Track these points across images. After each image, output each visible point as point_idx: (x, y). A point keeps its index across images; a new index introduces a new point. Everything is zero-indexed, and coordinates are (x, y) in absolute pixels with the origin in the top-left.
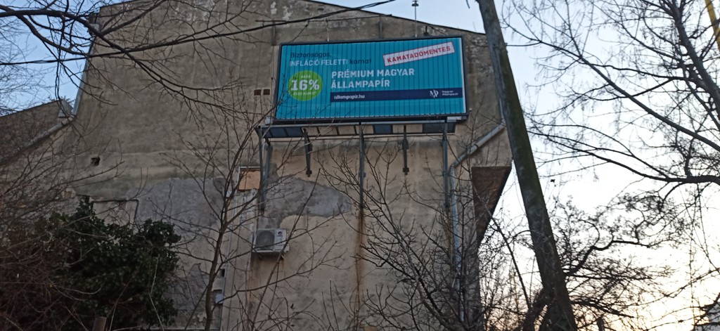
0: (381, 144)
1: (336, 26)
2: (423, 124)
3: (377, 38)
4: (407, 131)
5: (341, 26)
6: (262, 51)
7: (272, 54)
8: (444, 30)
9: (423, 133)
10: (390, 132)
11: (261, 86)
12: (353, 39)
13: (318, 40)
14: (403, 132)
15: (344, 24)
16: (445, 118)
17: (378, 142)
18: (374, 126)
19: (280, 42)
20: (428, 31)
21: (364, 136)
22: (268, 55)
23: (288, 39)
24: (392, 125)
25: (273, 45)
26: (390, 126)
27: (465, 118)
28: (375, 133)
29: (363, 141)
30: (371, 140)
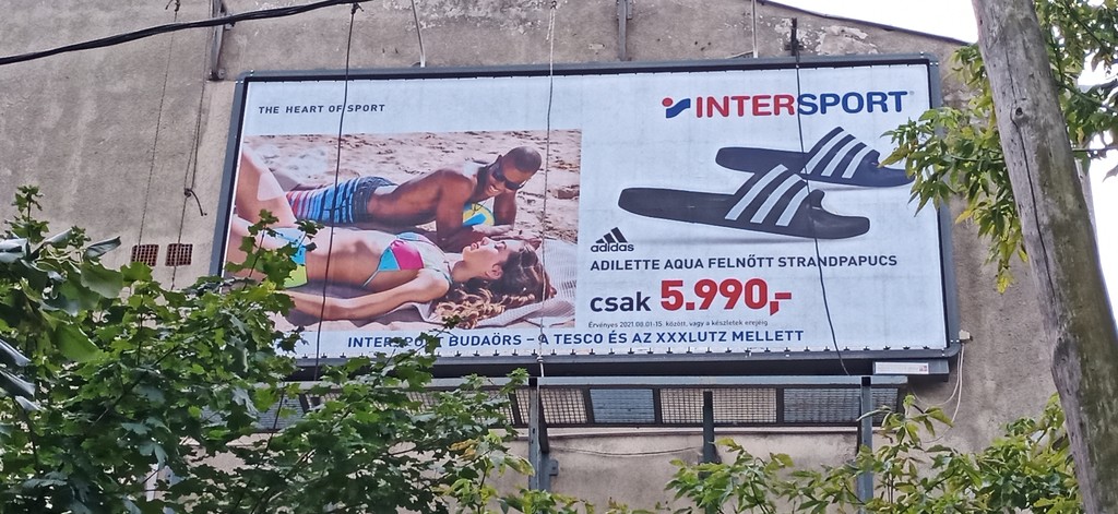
0: (615, 464)
1: (452, 13)
2: (780, 390)
3: (608, 57)
4: (718, 416)
6: (169, 101)
7: (201, 111)
8: (863, 36)
9: (780, 422)
10: (651, 417)
11: (159, 232)
12: (519, 61)
13: (384, 62)
14: (699, 418)
16: (862, 365)
17: (605, 456)
18: (586, 391)
19: (238, 67)
20: (801, 35)
21: (551, 432)
22: (194, 115)
23: (273, 60)
24: (656, 390)
25: (215, 78)
26: (649, 394)
27: (943, 368)
28: (591, 422)
29: (545, 451)
30: (573, 445)
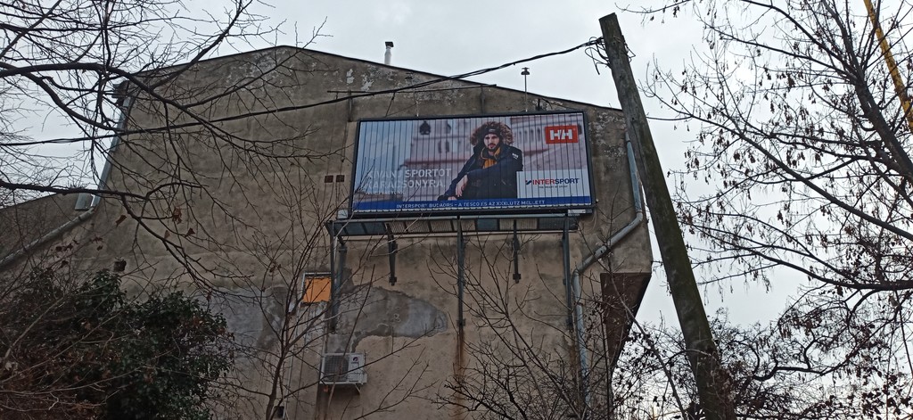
0: (484, 243)
1: (427, 98)
2: (538, 218)
3: (478, 112)
4: (518, 228)
5: (434, 99)
6: (335, 128)
7: (346, 132)
8: (562, 104)
9: (538, 229)
10: (496, 228)
11: (334, 172)
12: (449, 114)
13: (404, 114)
14: (512, 228)
15: (437, 96)
16: (564, 210)
17: (481, 241)
18: (476, 220)
19: (357, 117)
20: (541, 104)
21: (464, 234)
22: (343, 133)
23: (368, 114)
24: (498, 219)
25: (350, 121)
26: (495, 221)
27: (590, 211)
28: (477, 230)
29: (462, 240)
30: (472, 238)
